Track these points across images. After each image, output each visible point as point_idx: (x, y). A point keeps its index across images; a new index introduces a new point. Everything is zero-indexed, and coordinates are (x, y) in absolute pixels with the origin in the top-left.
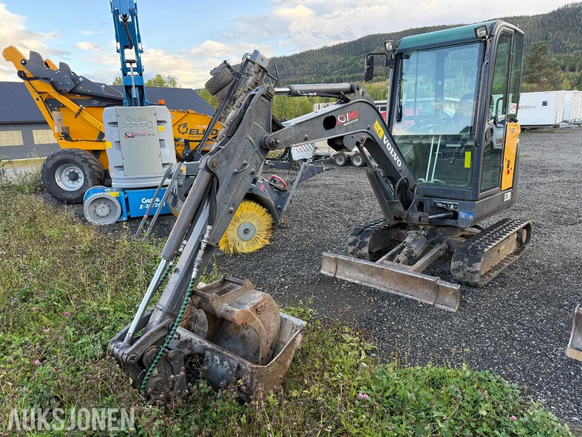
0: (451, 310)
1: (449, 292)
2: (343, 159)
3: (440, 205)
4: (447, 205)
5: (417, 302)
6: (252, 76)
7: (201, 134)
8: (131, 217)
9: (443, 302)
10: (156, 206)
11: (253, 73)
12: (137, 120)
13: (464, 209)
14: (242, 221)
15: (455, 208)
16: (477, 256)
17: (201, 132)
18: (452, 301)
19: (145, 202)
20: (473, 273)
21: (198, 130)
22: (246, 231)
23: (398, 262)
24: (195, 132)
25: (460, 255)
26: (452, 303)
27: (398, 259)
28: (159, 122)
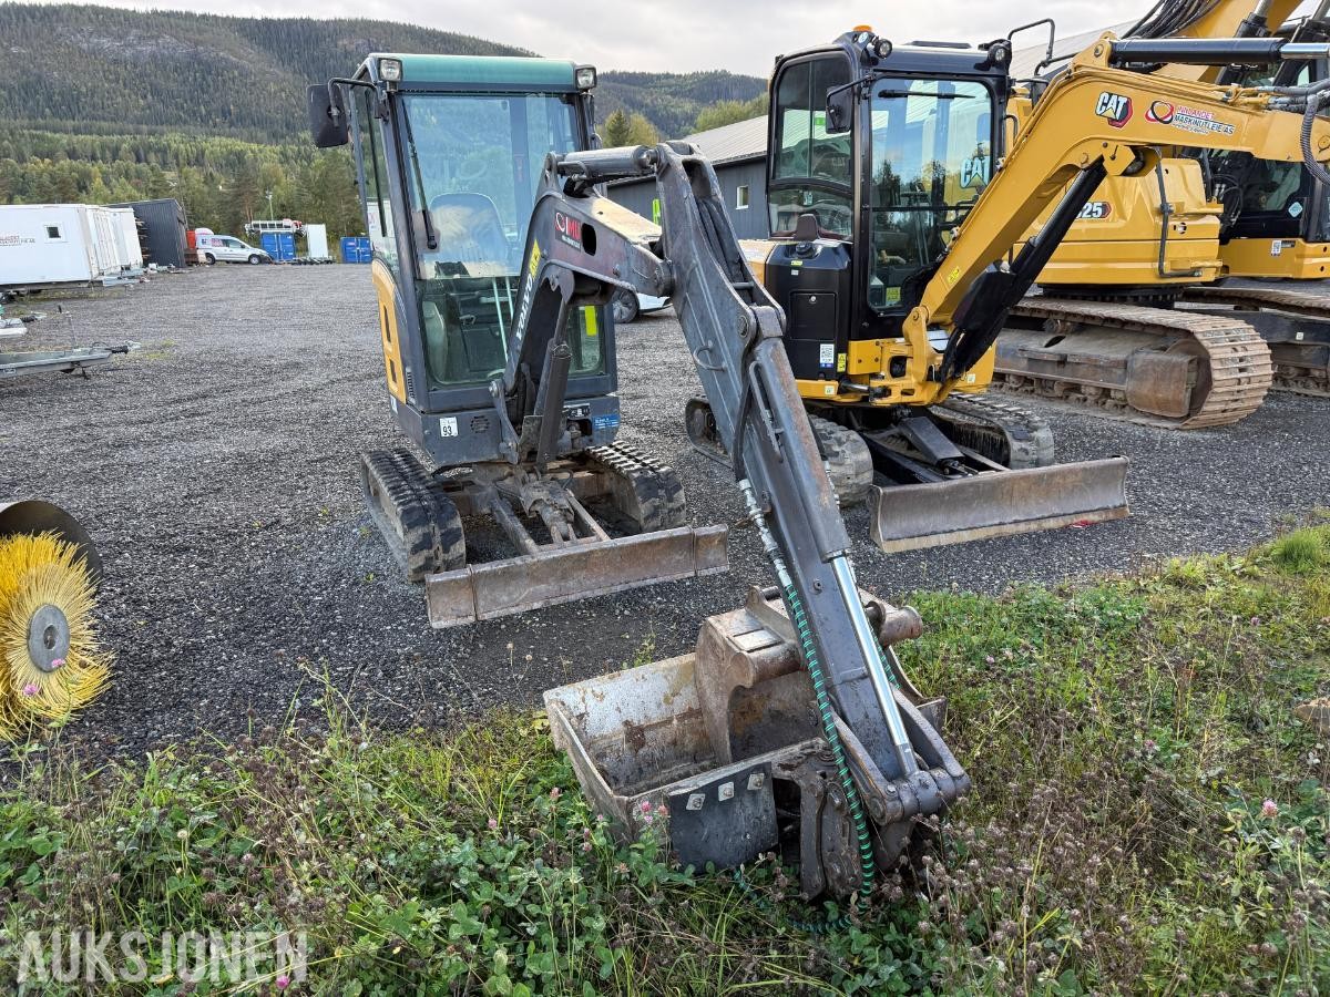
0: (723, 570)
1: (714, 540)
4: (569, 411)
5: (673, 583)
9: (706, 563)
13: (601, 412)
15: (586, 414)
16: (671, 482)
18: (718, 556)
20: (678, 509)
22: (48, 637)
23: (565, 538)
25: (648, 489)
26: (720, 559)
27: (559, 535)
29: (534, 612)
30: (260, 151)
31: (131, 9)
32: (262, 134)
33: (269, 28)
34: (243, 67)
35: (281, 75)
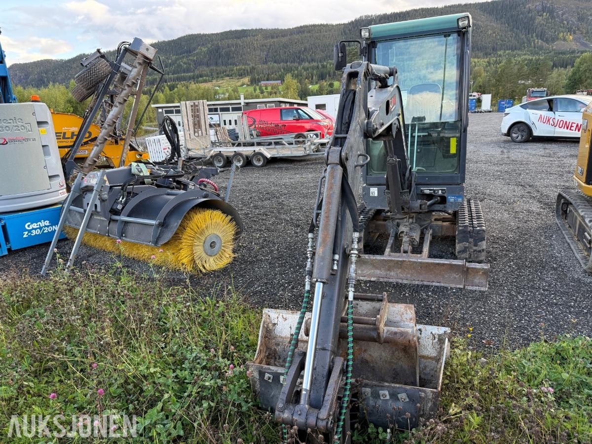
0: (483, 289)
1: (479, 272)
2: (241, 159)
3: (427, 192)
4: (434, 191)
5: (447, 288)
6: (136, 68)
7: (68, 138)
8: (13, 249)
9: (473, 283)
10: (45, 232)
11: (137, 65)
12: (9, 121)
13: (452, 193)
14: (207, 233)
15: (443, 193)
16: (479, 236)
17: (68, 135)
18: (481, 281)
19: (31, 228)
20: (480, 251)
21: (65, 133)
22: (212, 245)
23: (405, 252)
24: (60, 136)
25: (464, 237)
26: (482, 283)
27: (404, 250)
28: (39, 123)
29: (370, 281)
30: (478, 62)
31: (436, 7)
32: (481, 54)
33: (493, 5)
34: (478, 25)
35: (495, 26)
